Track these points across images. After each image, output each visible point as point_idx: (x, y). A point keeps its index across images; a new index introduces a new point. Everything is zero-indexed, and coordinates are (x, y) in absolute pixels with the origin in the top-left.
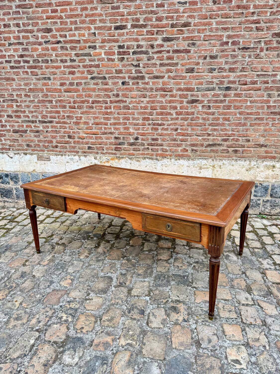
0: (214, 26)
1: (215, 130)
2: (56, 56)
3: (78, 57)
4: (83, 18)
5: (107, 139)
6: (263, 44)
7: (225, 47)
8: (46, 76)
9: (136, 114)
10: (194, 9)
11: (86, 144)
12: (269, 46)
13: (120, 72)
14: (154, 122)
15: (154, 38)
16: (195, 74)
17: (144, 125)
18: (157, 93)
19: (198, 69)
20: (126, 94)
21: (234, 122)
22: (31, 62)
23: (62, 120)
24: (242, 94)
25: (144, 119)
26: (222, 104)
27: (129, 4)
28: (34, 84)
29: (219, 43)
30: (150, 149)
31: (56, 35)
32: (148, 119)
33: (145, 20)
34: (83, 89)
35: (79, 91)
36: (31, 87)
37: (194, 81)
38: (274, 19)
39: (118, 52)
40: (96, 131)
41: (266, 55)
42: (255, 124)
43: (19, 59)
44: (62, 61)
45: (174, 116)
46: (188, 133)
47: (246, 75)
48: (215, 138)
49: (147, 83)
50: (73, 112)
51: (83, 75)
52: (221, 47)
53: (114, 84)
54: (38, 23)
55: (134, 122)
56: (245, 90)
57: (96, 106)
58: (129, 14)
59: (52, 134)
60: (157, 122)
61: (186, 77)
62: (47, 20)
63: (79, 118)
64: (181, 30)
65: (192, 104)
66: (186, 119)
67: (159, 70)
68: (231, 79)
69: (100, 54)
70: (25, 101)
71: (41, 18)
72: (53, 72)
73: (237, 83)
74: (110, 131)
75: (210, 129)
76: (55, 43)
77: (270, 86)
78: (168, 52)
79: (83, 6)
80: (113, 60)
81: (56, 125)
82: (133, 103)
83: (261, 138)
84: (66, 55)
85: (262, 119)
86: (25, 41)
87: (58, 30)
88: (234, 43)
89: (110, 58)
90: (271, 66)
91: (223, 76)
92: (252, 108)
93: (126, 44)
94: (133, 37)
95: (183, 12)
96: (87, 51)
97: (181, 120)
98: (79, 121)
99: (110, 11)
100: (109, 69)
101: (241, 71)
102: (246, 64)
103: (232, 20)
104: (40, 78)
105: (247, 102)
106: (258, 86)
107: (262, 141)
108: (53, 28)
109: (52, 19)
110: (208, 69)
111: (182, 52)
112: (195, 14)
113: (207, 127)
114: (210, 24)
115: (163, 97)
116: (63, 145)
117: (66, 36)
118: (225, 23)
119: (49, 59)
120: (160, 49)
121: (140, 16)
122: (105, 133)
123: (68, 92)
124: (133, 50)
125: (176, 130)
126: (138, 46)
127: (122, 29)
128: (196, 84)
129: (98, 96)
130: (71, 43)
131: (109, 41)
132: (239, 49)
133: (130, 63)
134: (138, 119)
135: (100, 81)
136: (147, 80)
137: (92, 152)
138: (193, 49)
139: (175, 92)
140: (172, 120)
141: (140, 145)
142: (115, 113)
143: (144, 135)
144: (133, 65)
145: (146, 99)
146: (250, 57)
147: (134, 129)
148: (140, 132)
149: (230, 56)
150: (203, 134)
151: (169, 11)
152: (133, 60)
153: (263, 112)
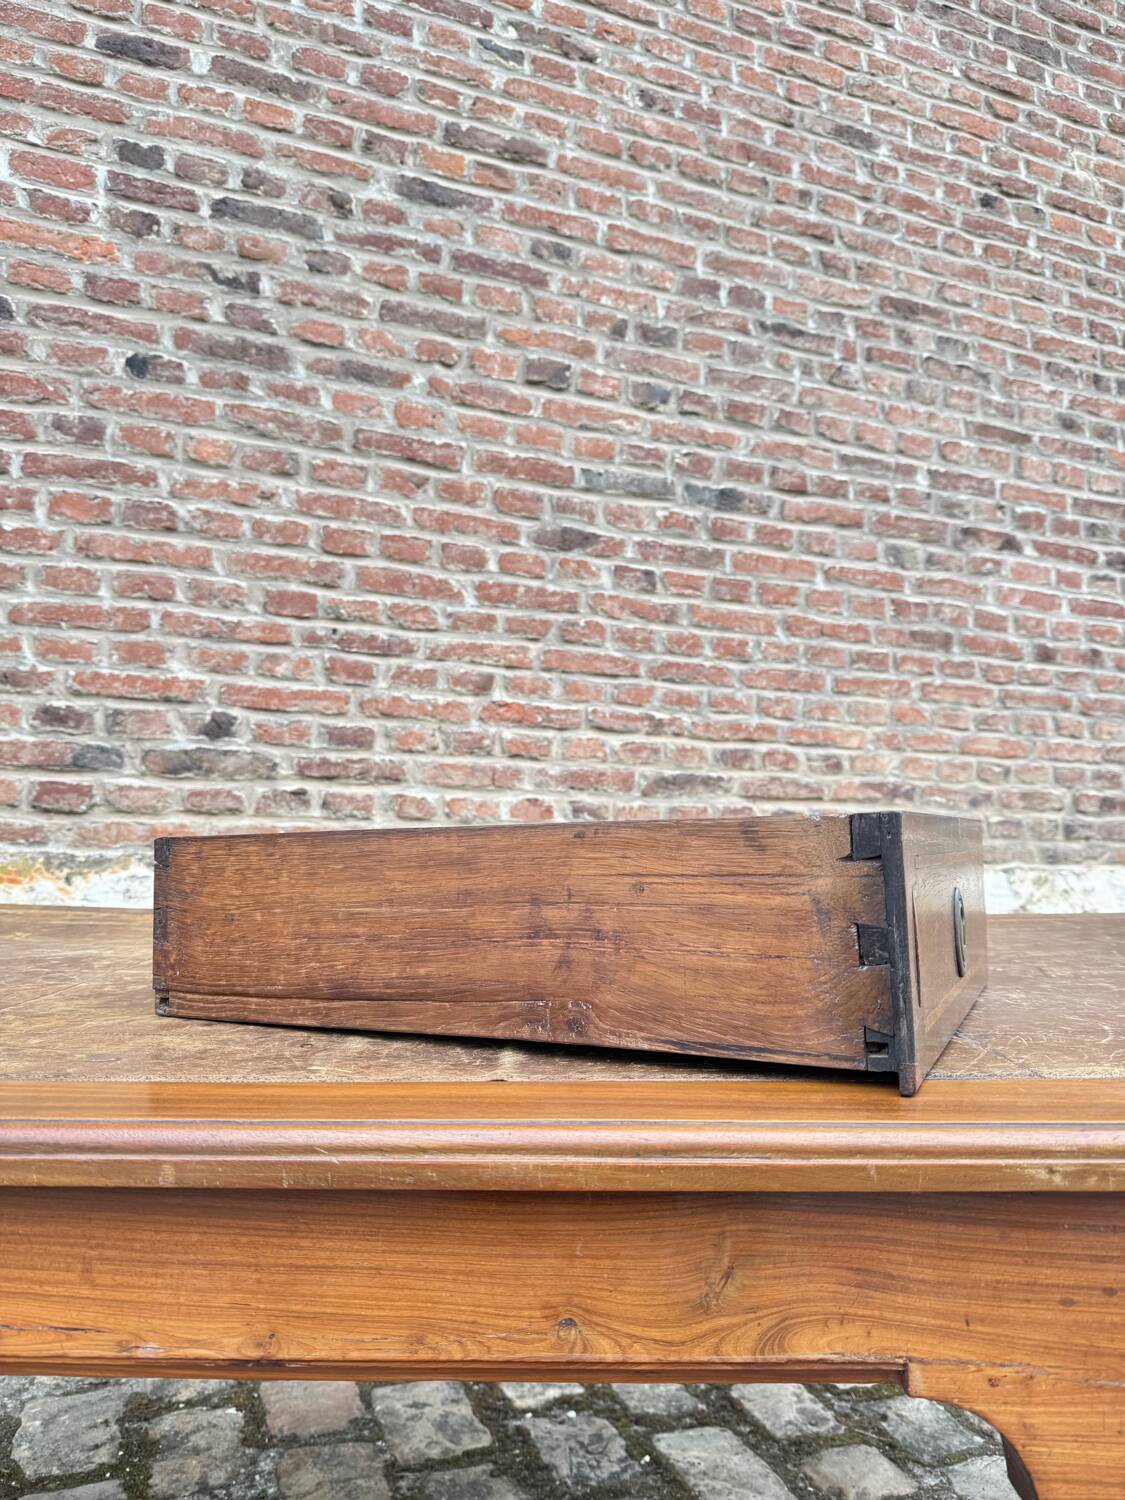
0: (651, 197)
1: (683, 701)
6: (851, 331)
7: (703, 304)
9: (217, 566)
10: (561, 98)
12: (873, 343)
13: (123, 294)
14: (342, 627)
15: (354, 166)
16: (571, 399)
17: (273, 638)
18: (359, 461)
19: (586, 375)
20: (153, 433)
21: (764, 666)
24: (789, 533)
25: (277, 603)
26: (708, 574)
29: (678, 276)
30: (316, 802)
32: (304, 607)
33: (297, 61)
37: (570, 435)
38: (881, 242)
39: (113, 176)
41: (867, 378)
42: (857, 682)
45: (470, 605)
46: (548, 711)
47: (799, 451)
48: (687, 743)
49: (304, 396)
52: (687, 301)
53: (70, 355)
55: (204, 614)
56: (799, 519)
60: (367, 630)
61: (527, 405)
64: (500, 173)
65: (562, 555)
66: (536, 632)
67: (379, 337)
68: (741, 456)
73: (766, 479)
75: (659, 693)
77: (895, 513)
78: (431, 254)
80: (74, 215)
82: (205, 496)
83: (886, 754)
85: (881, 662)
88: (739, 297)
89: (52, 199)
90: (889, 428)
91: (703, 434)
92: (836, 604)
93: (172, 149)
94: (219, 123)
95: (508, 94)
97: (510, 631)
100: (37, 258)
101: (778, 427)
102: (795, 399)
103: (723, 195)
105: (813, 574)
106: (852, 505)
107: (890, 767)
110: (636, 386)
111: (505, 275)
112: (564, 120)
113: (645, 682)
114: (630, 184)
115: (399, 488)
118: (699, 201)
120: (381, 230)
121: (274, 37)
124: (219, 195)
125: (484, 686)
126: (252, 182)
127: (150, 64)
128: (578, 454)
131: (60, 102)
132: (763, 326)
133: (193, 258)
134: (232, 599)
136: (300, 377)
138: (560, 274)
139: (467, 474)
140: (454, 628)
141: (239, 770)
142: (56, 542)
143: (274, 704)
144: (214, 274)
145: (291, 485)
146: (807, 371)
147: (203, 660)
148: (244, 682)
149: (726, 349)
150: (629, 717)
151: (438, 62)
152: (217, 245)
153: (881, 632)
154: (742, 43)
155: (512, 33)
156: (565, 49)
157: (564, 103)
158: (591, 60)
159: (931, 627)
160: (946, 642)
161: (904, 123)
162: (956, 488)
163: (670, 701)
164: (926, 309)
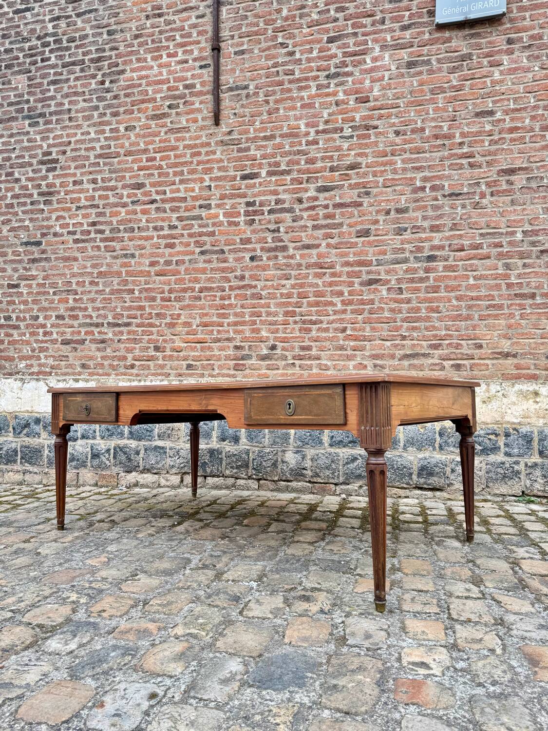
0: (399, 165)
2: (147, 221)
3: (182, 221)
4: (193, 167)
5: (221, 349)
6: (484, 187)
7: (421, 194)
8: (128, 252)
9: (272, 306)
10: (366, 144)
11: (183, 360)
12: (494, 189)
13: (248, 241)
14: (303, 318)
15: (303, 188)
16: (372, 238)
17: (286, 323)
18: (307, 271)
19: (376, 230)
20: (256, 275)
21: (448, 313)
22: (107, 232)
23: (147, 321)
24: (458, 266)
25: (286, 314)
26: (424, 285)
27: (264, 143)
28: (108, 265)
29: (410, 188)
30: (297, 366)
31: (151, 191)
32: (293, 314)
33: (288, 164)
34: (186, 269)
35: (179, 273)
36: (102, 269)
37: (371, 250)
38: (497, 150)
39: (245, 211)
40: (202, 336)
41: (491, 203)
42: (489, 315)
43: (90, 228)
44: (155, 228)
45: (339, 306)
46: (365, 336)
47: (461, 236)
48: (416, 342)
49: (292, 257)
50: (167, 306)
51: (188, 249)
52: (412, 196)
53: (237, 260)
54: (124, 177)
55: (269, 319)
56: (461, 260)
57: (206, 296)
58: (264, 157)
59: (127, 345)
60: (310, 318)
61: (357, 243)
62: (139, 172)
63: (175, 317)
64: (346, 175)
65: (369, 287)
66: (360, 312)
67: (312, 235)
68: (436, 242)
69: (217, 216)
70: (90, 292)
71: (131, 170)
72: (139, 246)
73: (447, 248)
74: (226, 336)
75: (405, 327)
76: (148, 204)
77: (506, 250)
78: (326, 207)
79: (194, 151)
80: (237, 224)
81: (137, 329)
82: (268, 289)
83: (504, 341)
84: (163, 220)
85: (501, 307)
86: (101, 203)
87: (153, 185)
88: (433, 188)
89: (232, 221)
90: (503, 219)
91: (420, 238)
92: (478, 288)
93: (258, 199)
94: (269, 188)
95: (349, 150)
96: (196, 212)
97: (352, 313)
98: (175, 321)
99: (235, 154)
100: (230, 237)
101: (451, 229)
102: (458, 218)
103: (427, 155)
104: (118, 255)
105: (469, 278)
106: (485, 251)
107: (506, 346)
108: (147, 182)
109: (147, 170)
110: (394, 229)
111: (349, 206)
112: (367, 151)
113: (399, 324)
114: (391, 163)
115: (318, 277)
116: (143, 363)
117: (165, 193)
118: (417, 160)
119: (136, 226)
120: (312, 204)
121: (282, 159)
122: (219, 340)
123: (161, 275)
124: (269, 208)
125: (344, 330)
126: (277, 202)
127: (252, 179)
128: (374, 255)
129: (209, 280)
130: (172, 202)
131: (233, 196)
132: (444, 196)
133: (264, 227)
134: (276, 314)
135: (215, 256)
136: (291, 252)
137: (194, 374)
138: (367, 200)
139: (338, 268)
140: (335, 314)
141: (278, 358)
142: (236, 306)
143: (286, 340)
144: (269, 230)
145: (289, 282)
146: (464, 206)
147: (269, 331)
148: (279, 335)
149: (429, 208)
150: (393, 336)
151: (326, 149)
152: (269, 222)
153: (500, 296)
154: (434, 99)
155: (350, 130)
156: (367, 127)
157: (367, 146)
158: (376, 127)
159: (525, 291)
160: (533, 296)
161: (509, 100)
162: (537, 235)
163: (408, 329)
164: (520, 169)
